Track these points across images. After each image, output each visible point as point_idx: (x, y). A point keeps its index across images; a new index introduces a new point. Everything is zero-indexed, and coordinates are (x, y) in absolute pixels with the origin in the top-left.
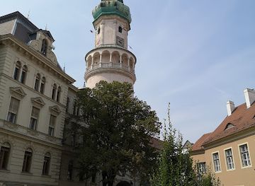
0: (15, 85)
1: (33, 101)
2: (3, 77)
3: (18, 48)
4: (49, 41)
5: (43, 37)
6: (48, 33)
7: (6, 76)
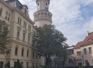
0: (18, 26)
1: (23, 31)
2: (15, 23)
3: (19, 12)
4: (27, 9)
5: (25, 8)
6: (26, 6)
7: (16, 22)
